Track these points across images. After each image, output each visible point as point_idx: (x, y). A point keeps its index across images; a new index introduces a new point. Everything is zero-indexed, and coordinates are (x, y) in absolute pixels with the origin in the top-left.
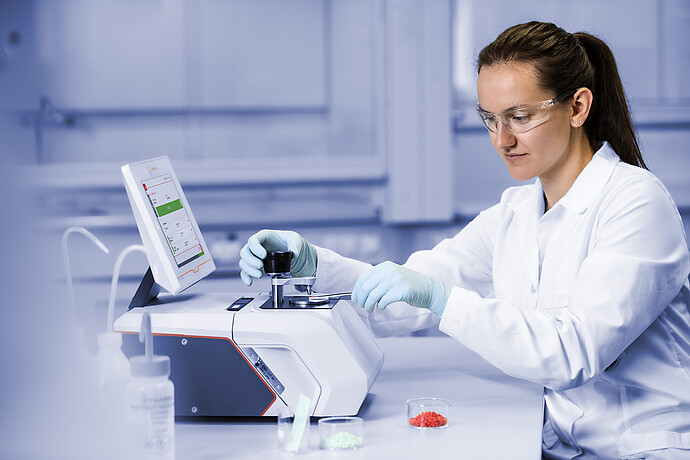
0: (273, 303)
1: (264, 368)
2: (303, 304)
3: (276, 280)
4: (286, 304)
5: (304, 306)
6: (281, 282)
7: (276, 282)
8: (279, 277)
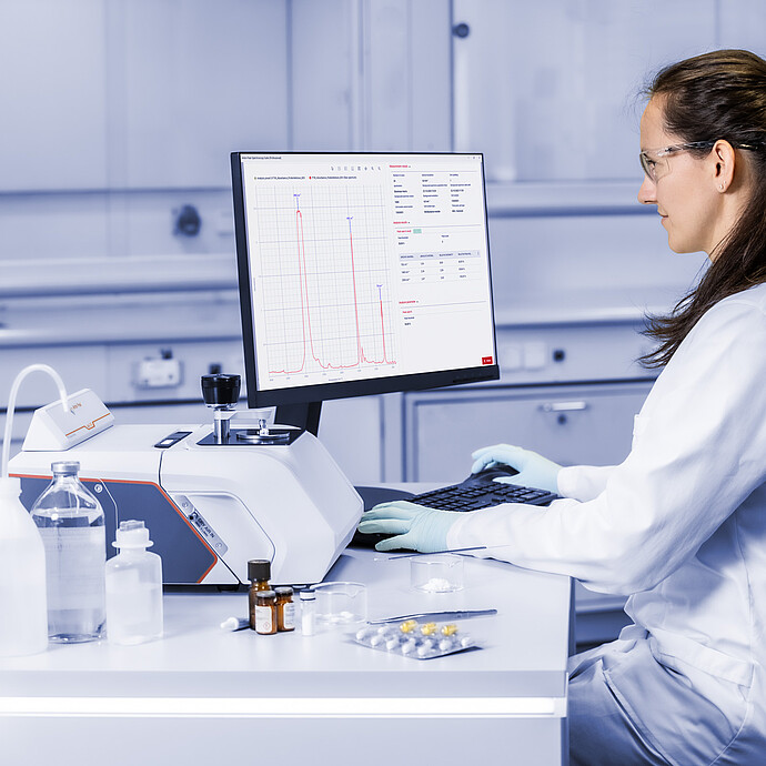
0: (216, 437)
1: (200, 522)
2: (255, 439)
3: (219, 412)
4: (232, 439)
5: (255, 442)
6: (226, 415)
7: (220, 415)
8: (223, 409)
